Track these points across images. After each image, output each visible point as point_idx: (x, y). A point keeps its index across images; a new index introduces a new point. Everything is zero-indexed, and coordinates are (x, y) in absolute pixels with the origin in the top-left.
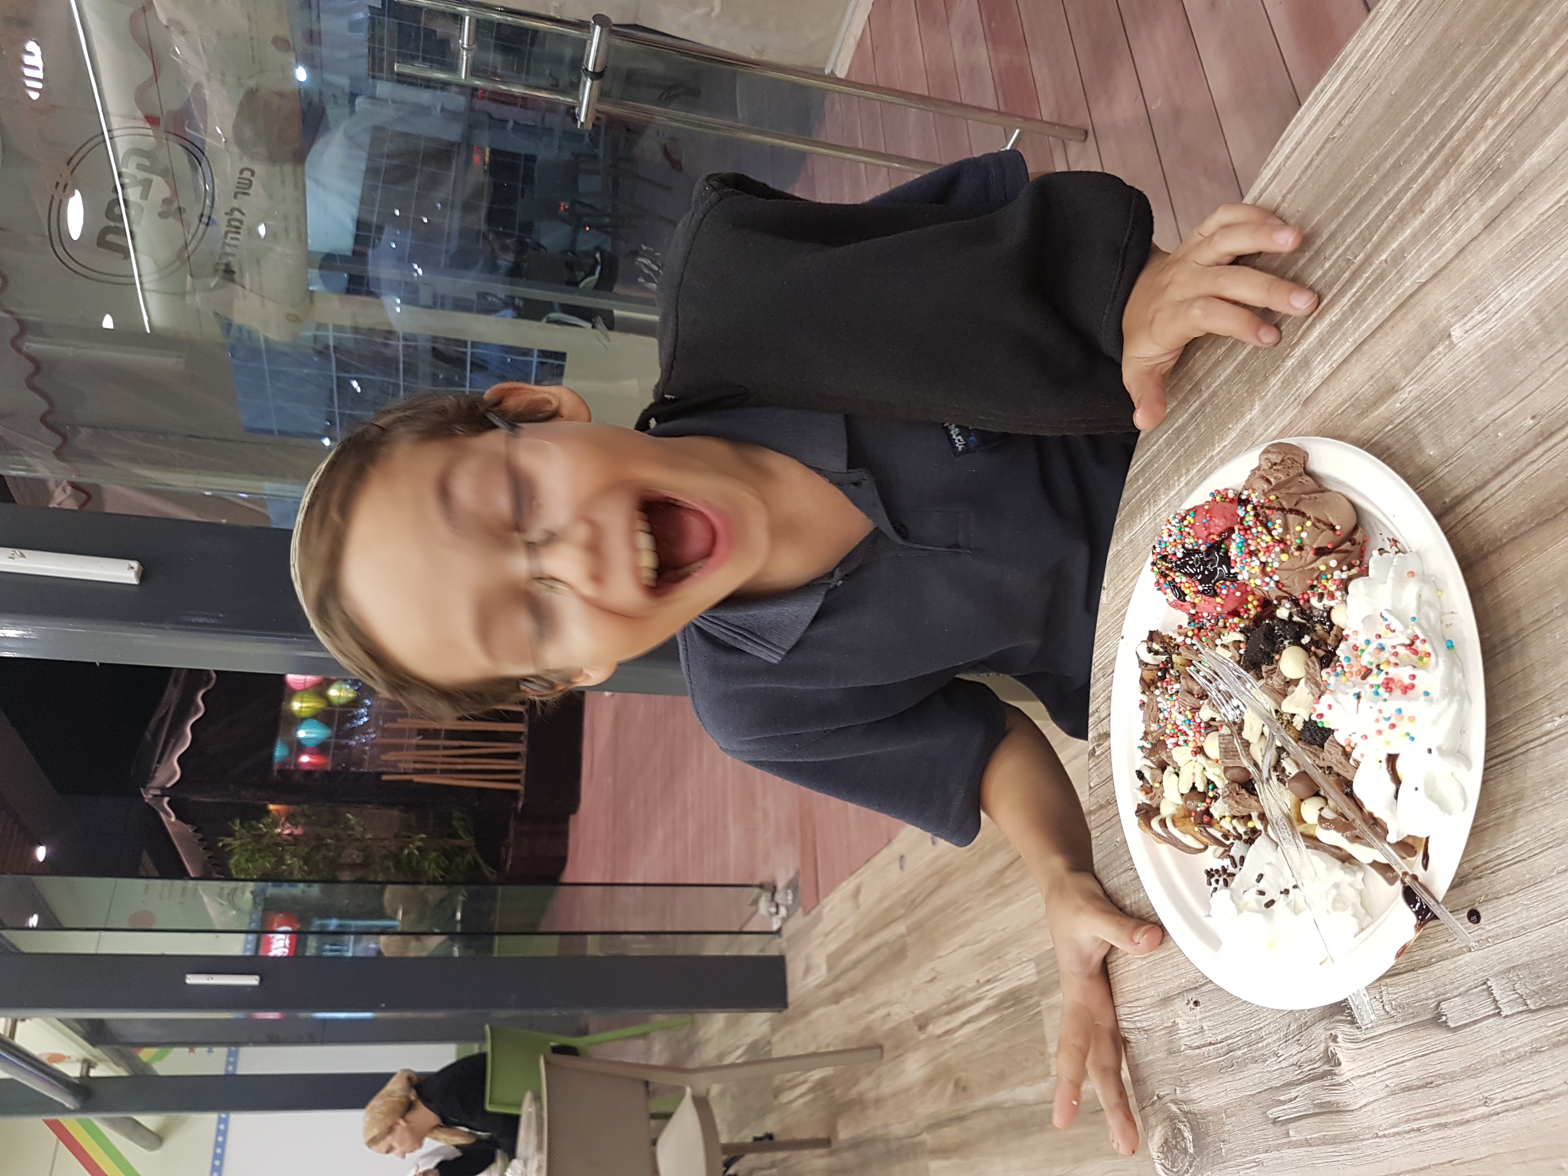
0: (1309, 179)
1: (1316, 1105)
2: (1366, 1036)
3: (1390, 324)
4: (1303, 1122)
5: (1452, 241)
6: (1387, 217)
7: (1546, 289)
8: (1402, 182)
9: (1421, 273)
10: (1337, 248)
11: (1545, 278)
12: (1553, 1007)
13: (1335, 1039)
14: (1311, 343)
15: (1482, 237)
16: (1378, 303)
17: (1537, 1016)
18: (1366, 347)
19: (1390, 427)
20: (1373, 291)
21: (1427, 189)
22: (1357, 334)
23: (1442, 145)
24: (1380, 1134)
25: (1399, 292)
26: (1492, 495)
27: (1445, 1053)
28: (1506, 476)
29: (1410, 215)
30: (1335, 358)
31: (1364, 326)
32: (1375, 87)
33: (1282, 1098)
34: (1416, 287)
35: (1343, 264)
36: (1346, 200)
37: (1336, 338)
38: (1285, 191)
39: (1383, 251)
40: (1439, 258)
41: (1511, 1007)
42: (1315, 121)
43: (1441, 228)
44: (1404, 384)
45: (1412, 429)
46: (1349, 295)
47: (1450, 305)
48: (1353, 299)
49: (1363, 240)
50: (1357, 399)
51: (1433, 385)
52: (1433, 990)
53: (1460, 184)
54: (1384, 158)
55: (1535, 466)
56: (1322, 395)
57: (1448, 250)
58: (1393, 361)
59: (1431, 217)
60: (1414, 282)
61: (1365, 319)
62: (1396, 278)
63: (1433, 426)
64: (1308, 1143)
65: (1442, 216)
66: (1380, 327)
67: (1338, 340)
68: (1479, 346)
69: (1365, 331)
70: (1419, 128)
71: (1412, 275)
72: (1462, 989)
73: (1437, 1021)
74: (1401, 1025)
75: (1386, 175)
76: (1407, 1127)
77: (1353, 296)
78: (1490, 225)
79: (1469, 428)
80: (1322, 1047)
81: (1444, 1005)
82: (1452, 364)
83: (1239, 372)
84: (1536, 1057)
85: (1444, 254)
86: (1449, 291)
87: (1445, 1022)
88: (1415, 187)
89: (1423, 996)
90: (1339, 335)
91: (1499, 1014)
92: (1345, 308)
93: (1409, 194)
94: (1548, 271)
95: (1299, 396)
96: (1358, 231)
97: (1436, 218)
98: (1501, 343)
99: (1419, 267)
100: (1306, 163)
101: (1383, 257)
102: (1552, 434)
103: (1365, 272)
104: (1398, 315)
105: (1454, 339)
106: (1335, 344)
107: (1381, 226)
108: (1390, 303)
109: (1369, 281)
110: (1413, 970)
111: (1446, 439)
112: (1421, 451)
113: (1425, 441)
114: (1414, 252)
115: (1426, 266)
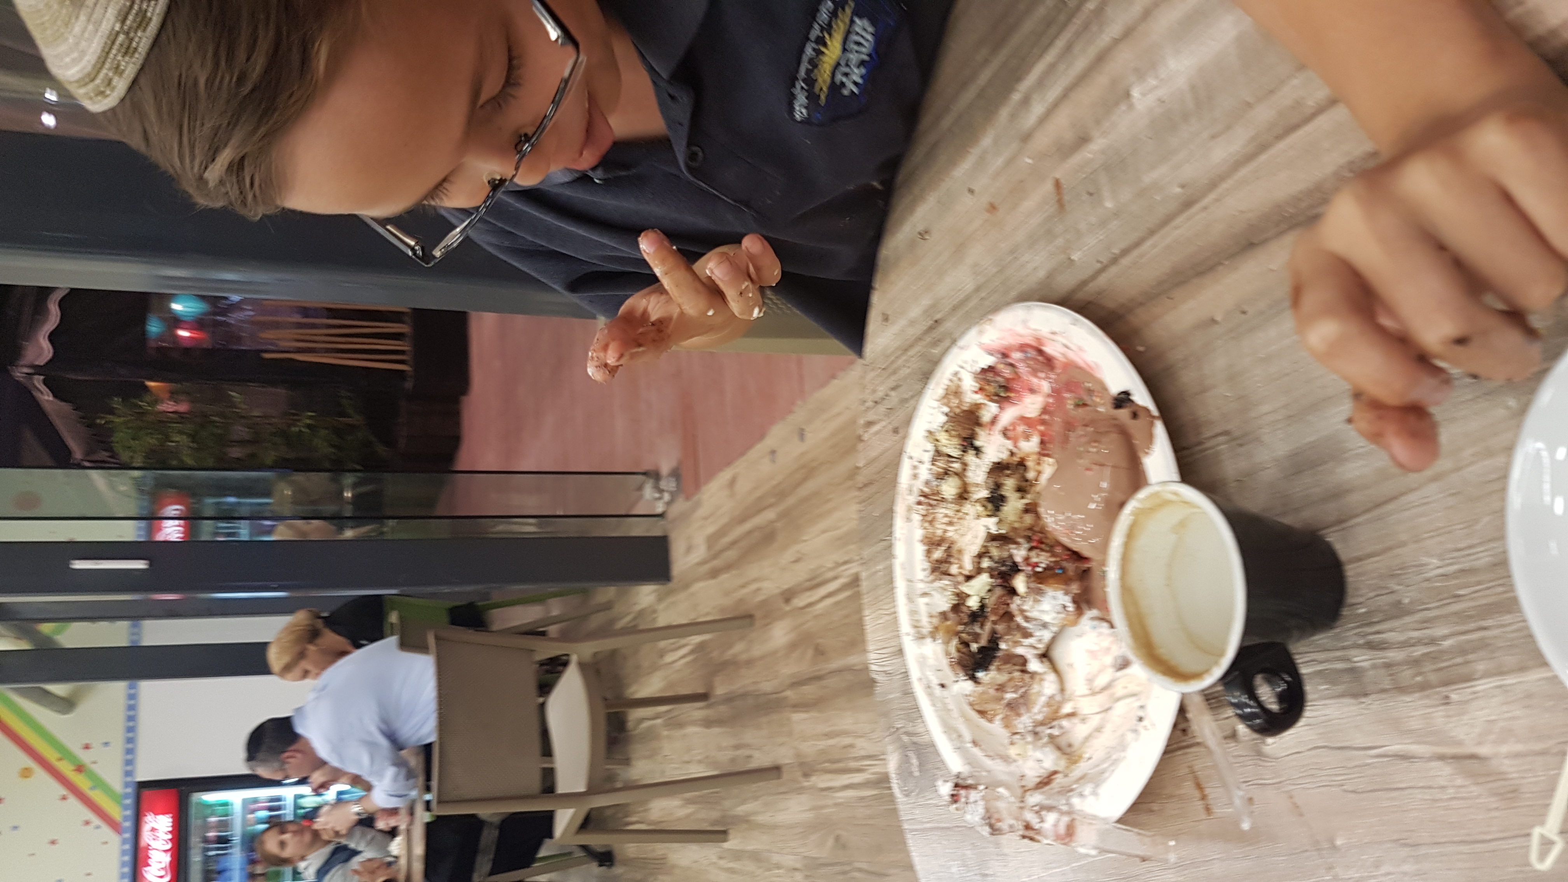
3: (1091, 74)
5: (1141, 3)
7: (1200, 67)
9: (1115, 30)
11: (1203, 55)
14: (1032, 80)
15: (1162, 4)
16: (1082, 52)
18: (1072, 93)
19: (1082, 175)
20: (1080, 39)
22: (1067, 78)
25: (1099, 45)
26: (1147, 252)
28: (1157, 236)
30: (1048, 100)
31: (1070, 74)
34: (1111, 42)
37: (1051, 80)
40: (1130, 17)
44: (1094, 136)
45: (1098, 181)
47: (1133, 66)
48: (1066, 45)
50: (1061, 143)
51: (1116, 141)
55: (1178, 232)
56: (1038, 133)
57: (1137, 11)
60: (1110, 38)
61: (1072, 67)
62: (1098, 29)
66: (1083, 75)
67: (1051, 83)
68: (1151, 111)
69: (1072, 76)
71: (1109, 30)
77: (1065, 41)
82: (1130, 124)
83: (979, 97)
85: (1133, 14)
86: (1133, 53)
90: (1053, 77)
92: (1059, 52)
94: (1204, 50)
98: (1166, 111)
99: (1116, 23)
101: (1091, 6)
102: (1191, 205)
103: (1075, 18)
104: (1097, 68)
105: (1134, 101)
106: (1050, 86)
108: (1091, 54)
111: (1119, 194)
112: (1102, 202)
113: (1105, 194)
114: (1112, 6)
115: (1121, 22)
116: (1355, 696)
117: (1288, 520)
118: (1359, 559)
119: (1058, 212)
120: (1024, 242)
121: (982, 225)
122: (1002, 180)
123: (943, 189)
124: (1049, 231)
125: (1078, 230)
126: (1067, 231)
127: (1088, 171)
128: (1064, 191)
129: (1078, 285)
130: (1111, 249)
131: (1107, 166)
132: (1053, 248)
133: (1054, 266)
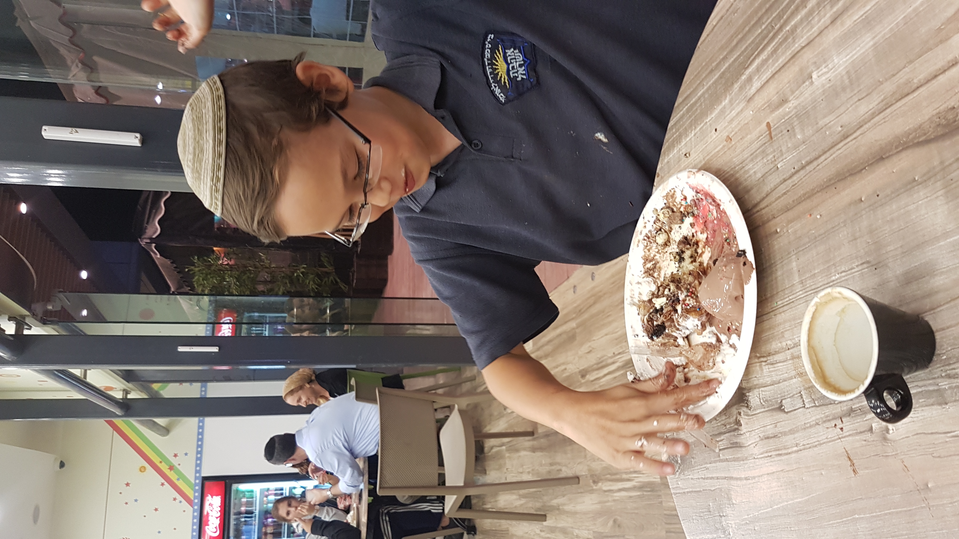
1: (731, 444)
2: (753, 413)
3: (788, 65)
4: (726, 451)
5: (817, 26)
6: (791, 7)
7: (852, 62)
9: (802, 41)
10: (768, 19)
11: (853, 55)
12: (825, 405)
13: (740, 414)
14: (753, 68)
15: (830, 27)
16: (783, 53)
17: (819, 409)
18: (776, 76)
19: (783, 120)
20: (782, 46)
22: (773, 68)
24: (756, 457)
26: (822, 163)
27: (783, 423)
28: (828, 154)
29: (800, 8)
30: (763, 79)
31: (776, 65)
33: (718, 439)
34: (800, 48)
35: (770, 28)
39: (788, 25)
40: (811, 35)
41: (809, 404)
43: (813, 18)
44: (790, 99)
45: (792, 123)
46: (772, 45)
47: (813, 61)
48: (773, 49)
49: (780, 17)
50: (770, 103)
51: (803, 102)
52: (780, 394)
55: (839, 152)
56: (756, 98)
57: (815, 31)
58: (787, 86)
59: (809, 11)
60: (799, 45)
61: (777, 61)
62: (792, 41)
63: (801, 123)
64: (727, 460)
65: (814, 12)
66: (783, 66)
67: (765, 70)
68: (823, 85)
69: (777, 67)
71: (799, 41)
72: (791, 395)
73: (780, 408)
74: (766, 409)
76: (766, 455)
77: (773, 47)
78: (833, 21)
79: (815, 127)
80: (735, 418)
81: (784, 401)
82: (811, 92)
83: (721, 78)
84: (817, 426)
85: (813, 33)
86: (813, 53)
87: (784, 409)
89: (776, 397)
90: (765, 67)
91: (804, 407)
92: (769, 53)
94: (854, 52)
95: (746, 96)
96: (778, 11)
97: (810, 13)
98: (832, 86)
99: (802, 37)
101: (788, 28)
102: (847, 137)
103: (779, 35)
104: (791, 62)
105: (813, 80)
106: (763, 72)
107: (787, 11)
108: (788, 54)
109: (781, 40)
110: (773, 385)
111: (806, 131)
112: (795, 135)
113: (797, 131)
114: (801, 28)
115: (805, 37)
116: (940, 404)
117: (903, 309)
118: (943, 329)
119: (769, 141)
120: (747, 158)
121: (722, 149)
122: (735, 123)
123: (698, 128)
124: (763, 152)
125: (781, 151)
126: (774, 151)
127: (786, 118)
128: (772, 129)
129: (781, 181)
130: (801, 161)
131: (797, 116)
132: (766, 161)
133: (766, 171)
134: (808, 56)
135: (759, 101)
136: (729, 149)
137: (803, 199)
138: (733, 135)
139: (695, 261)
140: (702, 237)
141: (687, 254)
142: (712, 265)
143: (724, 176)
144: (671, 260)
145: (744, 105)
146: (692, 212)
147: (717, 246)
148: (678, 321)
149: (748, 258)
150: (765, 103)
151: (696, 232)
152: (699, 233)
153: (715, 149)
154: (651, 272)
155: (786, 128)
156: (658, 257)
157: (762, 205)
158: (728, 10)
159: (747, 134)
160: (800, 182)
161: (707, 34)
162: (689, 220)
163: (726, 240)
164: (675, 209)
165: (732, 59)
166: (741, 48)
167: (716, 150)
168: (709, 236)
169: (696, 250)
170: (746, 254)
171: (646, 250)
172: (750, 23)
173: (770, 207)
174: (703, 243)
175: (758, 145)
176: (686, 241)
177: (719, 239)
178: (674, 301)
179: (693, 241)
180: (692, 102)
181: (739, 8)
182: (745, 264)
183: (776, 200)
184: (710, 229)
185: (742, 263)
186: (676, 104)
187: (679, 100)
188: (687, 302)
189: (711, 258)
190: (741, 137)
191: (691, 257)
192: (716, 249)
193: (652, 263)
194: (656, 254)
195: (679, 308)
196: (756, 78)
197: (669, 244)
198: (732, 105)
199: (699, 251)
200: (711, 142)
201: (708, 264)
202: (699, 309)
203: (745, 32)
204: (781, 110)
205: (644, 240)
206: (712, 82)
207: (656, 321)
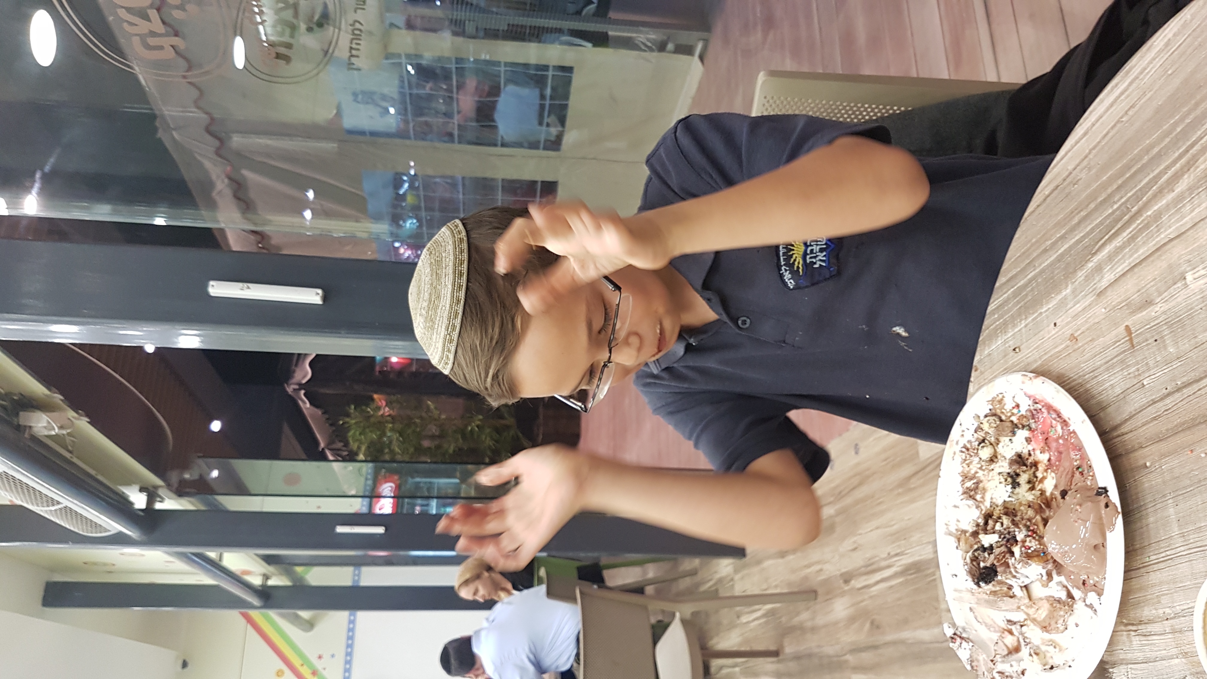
0: (1106, 144)
3: (1151, 259)
5: (1189, 217)
6: (1152, 187)
8: (1162, 167)
9: (1170, 232)
10: (1122, 198)
14: (1103, 256)
16: (1144, 243)
18: (1136, 270)
19: (1148, 326)
20: (1142, 234)
21: (1177, 177)
22: (1132, 259)
23: (1187, 151)
25: (1157, 240)
29: (1166, 191)
30: (1118, 271)
31: (1136, 256)
32: (1149, 95)
34: (1168, 239)
35: (1125, 210)
36: (1128, 167)
37: (1119, 258)
38: (1091, 147)
39: (1150, 210)
40: (1181, 225)
42: (1111, 105)
43: (1184, 205)
46: (1128, 231)
47: (1186, 258)
48: (1130, 235)
49: (1137, 197)
50: (1130, 302)
51: (1174, 307)
53: (1196, 181)
54: (1152, 146)
58: (1152, 284)
59: (1178, 196)
60: (1166, 236)
61: (1137, 251)
62: (1156, 230)
63: (1173, 334)
65: (1184, 198)
66: (1145, 259)
69: (1136, 258)
70: (1175, 133)
71: (1165, 231)
75: (1153, 158)
77: (1130, 233)
79: (1193, 342)
82: (1186, 297)
83: (1059, 261)
86: (1186, 249)
88: (1170, 173)
90: (1121, 256)
92: (1125, 240)
93: (1166, 177)
95: (1095, 289)
96: (1135, 190)
97: (1180, 199)
99: (1170, 227)
100: (1104, 132)
101: (1149, 213)
103: (1137, 220)
104: (1156, 255)
106: (1117, 262)
107: (1148, 192)
108: (1152, 245)
109: (1140, 227)
111: (1180, 344)
112: (1165, 347)
113: (1168, 342)
114: (1167, 216)
115: (1174, 228)
119: (1129, 349)
120: (1101, 366)
121: (1064, 349)
122: (1080, 321)
123: (1030, 319)
124: (1122, 361)
125: (1147, 364)
126: (1137, 363)
127: (1152, 324)
128: (1133, 335)
129: (1148, 402)
130: (1175, 380)
131: (1169, 324)
132: (1126, 373)
133: (1128, 386)
134: (1178, 251)
135: (1115, 297)
136: (1074, 351)
137: (1180, 429)
138: (1079, 335)
139: (1032, 489)
140: (1043, 458)
141: (1023, 478)
142: (1059, 497)
143: (1069, 384)
144: (1000, 483)
145: (1092, 299)
146: (1028, 425)
147: (1065, 473)
148: (1016, 568)
149: (1111, 498)
150: (1123, 301)
151: (1034, 450)
152: (1038, 452)
153: (1056, 347)
154: (972, 493)
155: (1153, 337)
156: (980, 474)
157: (1124, 429)
158: (1064, 180)
159: (1099, 337)
160: (1175, 408)
161: (1037, 204)
162: (1022, 434)
163: (1078, 468)
164: (1003, 418)
165: (1074, 240)
166: (1086, 227)
167: (1057, 350)
168: (1052, 458)
169: (1034, 473)
170: (1108, 493)
171: (964, 465)
172: (1096, 199)
173: (1135, 433)
174: (1044, 466)
175: (1115, 352)
176: (1020, 460)
177: (1066, 464)
178: (1010, 540)
179: (1030, 461)
180: (1019, 285)
181: (1081, 179)
182: (1107, 506)
183: (1144, 425)
184: (1053, 449)
185: (1103, 505)
186: (997, 284)
187: (1001, 280)
188: (1027, 544)
189: (1056, 486)
190: (1090, 339)
191: (1029, 482)
192: (1063, 476)
193: (972, 482)
194: (979, 471)
195: (1016, 550)
196: (1108, 268)
197: (996, 460)
198: (1075, 297)
199: (1040, 475)
200: (1049, 338)
201: (1052, 494)
202: (1044, 553)
203: (1089, 210)
204: (1144, 313)
205: (962, 452)
206: (1046, 264)
207: (983, 561)
